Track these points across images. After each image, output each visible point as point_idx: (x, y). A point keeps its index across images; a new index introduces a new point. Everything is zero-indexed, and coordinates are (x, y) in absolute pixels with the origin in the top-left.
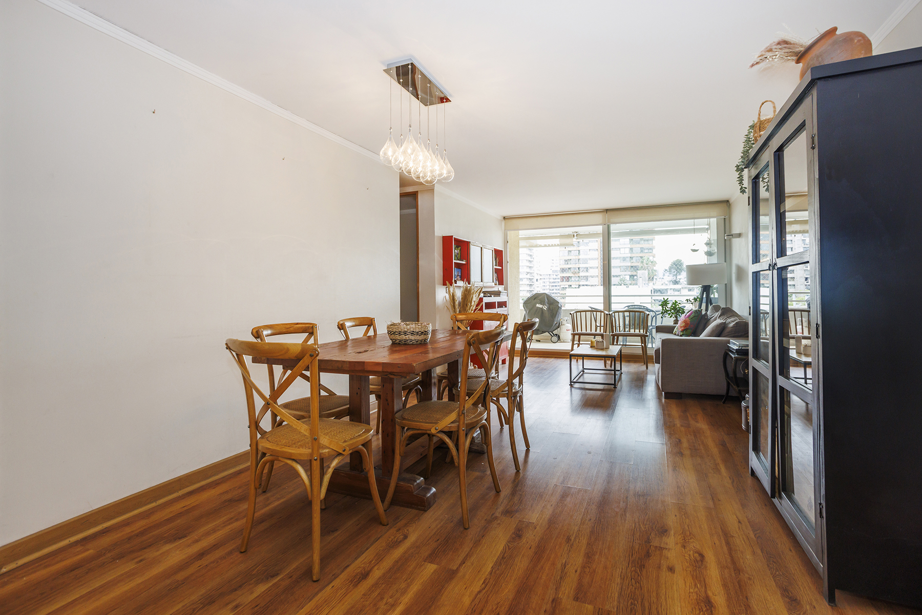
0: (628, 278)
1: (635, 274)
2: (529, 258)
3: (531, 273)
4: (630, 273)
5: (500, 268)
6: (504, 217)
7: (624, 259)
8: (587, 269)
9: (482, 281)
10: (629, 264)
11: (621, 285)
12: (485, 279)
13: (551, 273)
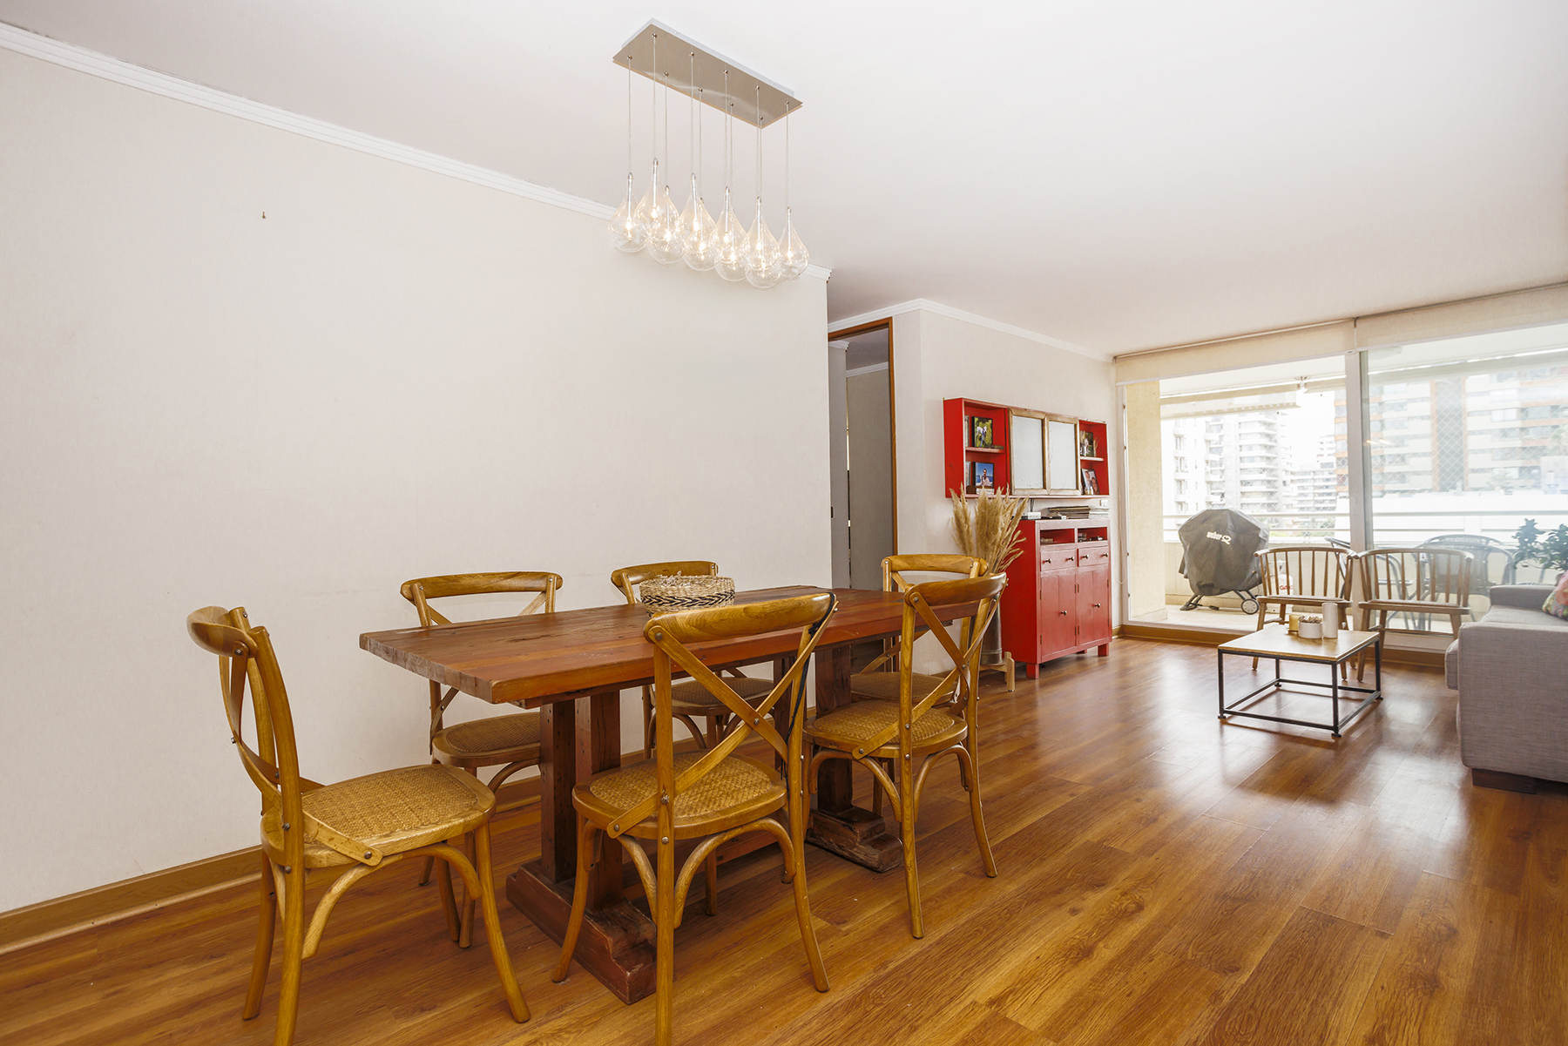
0: (1514, 473)
1: (1533, 463)
2: (1265, 441)
3: (1272, 470)
4: (1520, 463)
5: (1101, 459)
6: (1115, 358)
7: (1504, 433)
8: (1403, 458)
9: (1044, 487)
10: (1518, 443)
11: (1493, 489)
12: (1054, 483)
13: (1318, 467)
